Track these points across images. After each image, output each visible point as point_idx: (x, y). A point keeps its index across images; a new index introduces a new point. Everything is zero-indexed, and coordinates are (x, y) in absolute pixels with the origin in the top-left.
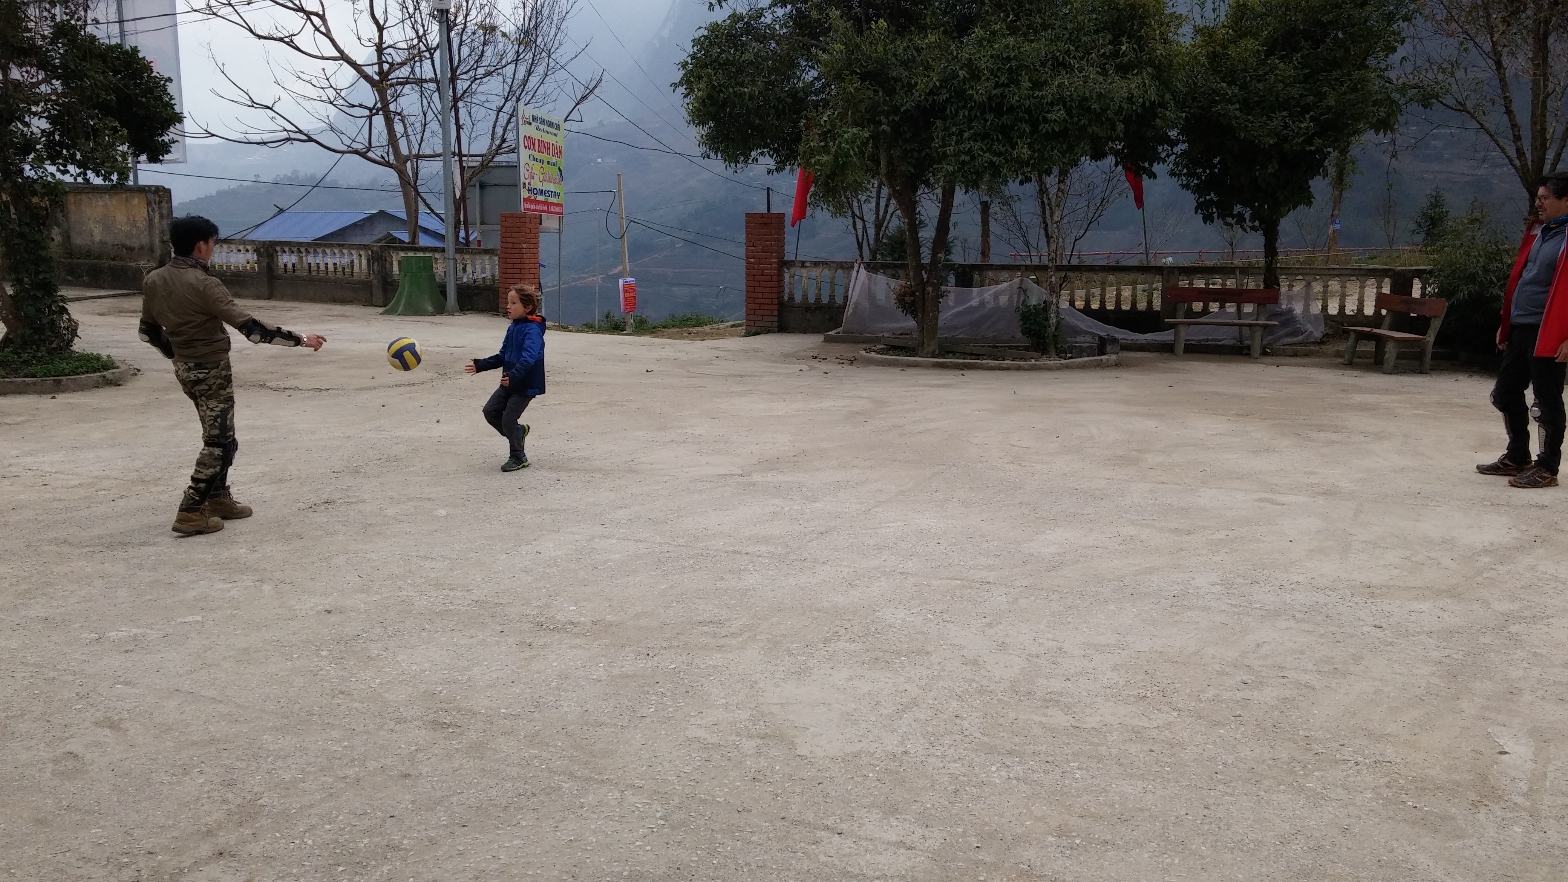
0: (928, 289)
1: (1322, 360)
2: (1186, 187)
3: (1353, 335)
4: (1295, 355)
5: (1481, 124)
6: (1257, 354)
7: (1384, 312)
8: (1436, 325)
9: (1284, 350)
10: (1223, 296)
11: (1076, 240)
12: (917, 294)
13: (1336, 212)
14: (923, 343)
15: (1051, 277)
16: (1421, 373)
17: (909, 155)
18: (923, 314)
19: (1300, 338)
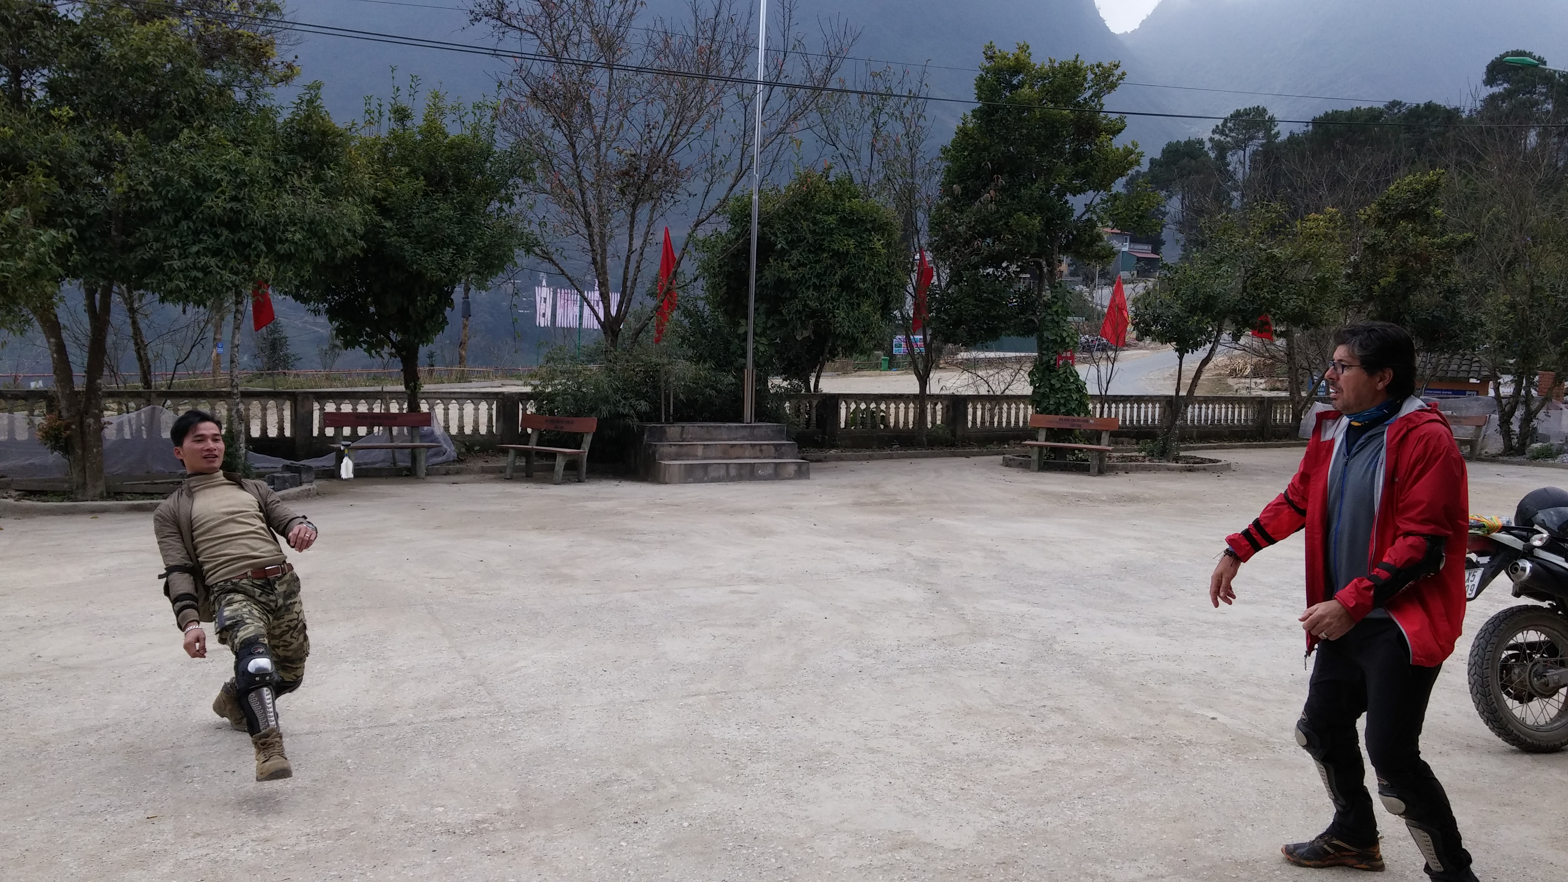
0: (88, 421)
1: (472, 477)
3: (512, 452)
4: (447, 473)
6: (423, 475)
7: (529, 431)
8: (588, 439)
9: (437, 469)
10: (370, 420)
12: (73, 427)
14: (85, 484)
15: (238, 404)
16: (579, 481)
19: (444, 458)
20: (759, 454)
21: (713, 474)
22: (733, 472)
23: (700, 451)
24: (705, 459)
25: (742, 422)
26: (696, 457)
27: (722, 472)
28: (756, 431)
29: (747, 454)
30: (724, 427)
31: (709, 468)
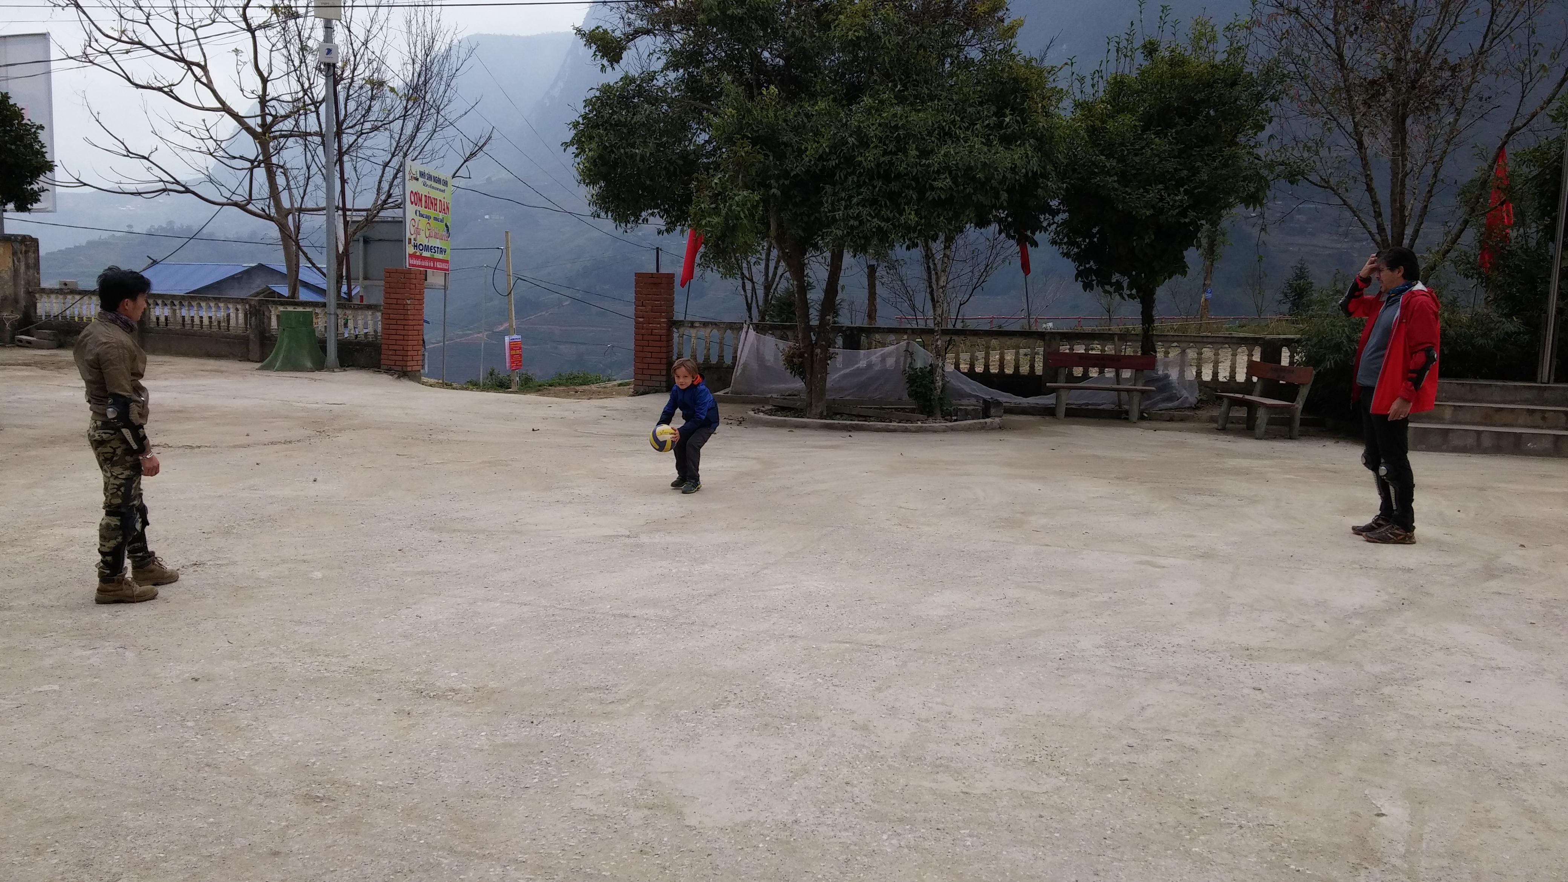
0: (816, 351)
1: (1196, 425)
2: (1066, 255)
3: (1226, 401)
4: (1171, 420)
5: (1344, 201)
6: (1135, 419)
7: (1255, 379)
8: (1304, 392)
9: (1160, 415)
10: (1102, 362)
11: (961, 305)
12: (806, 355)
13: (1208, 282)
14: (811, 404)
15: (937, 340)
16: (1291, 438)
17: (799, 218)
18: (811, 375)
19: (1176, 403)
20: (1540, 422)
21: (1456, 441)
22: (1487, 442)
23: (1448, 414)
24: (1455, 423)
25: (1535, 381)
26: (1441, 420)
27: (1471, 441)
28: (1546, 395)
29: (1521, 421)
30: (1496, 386)
31: (1451, 435)
